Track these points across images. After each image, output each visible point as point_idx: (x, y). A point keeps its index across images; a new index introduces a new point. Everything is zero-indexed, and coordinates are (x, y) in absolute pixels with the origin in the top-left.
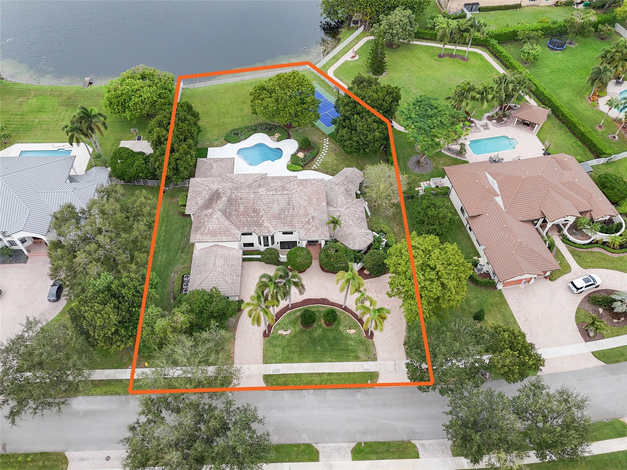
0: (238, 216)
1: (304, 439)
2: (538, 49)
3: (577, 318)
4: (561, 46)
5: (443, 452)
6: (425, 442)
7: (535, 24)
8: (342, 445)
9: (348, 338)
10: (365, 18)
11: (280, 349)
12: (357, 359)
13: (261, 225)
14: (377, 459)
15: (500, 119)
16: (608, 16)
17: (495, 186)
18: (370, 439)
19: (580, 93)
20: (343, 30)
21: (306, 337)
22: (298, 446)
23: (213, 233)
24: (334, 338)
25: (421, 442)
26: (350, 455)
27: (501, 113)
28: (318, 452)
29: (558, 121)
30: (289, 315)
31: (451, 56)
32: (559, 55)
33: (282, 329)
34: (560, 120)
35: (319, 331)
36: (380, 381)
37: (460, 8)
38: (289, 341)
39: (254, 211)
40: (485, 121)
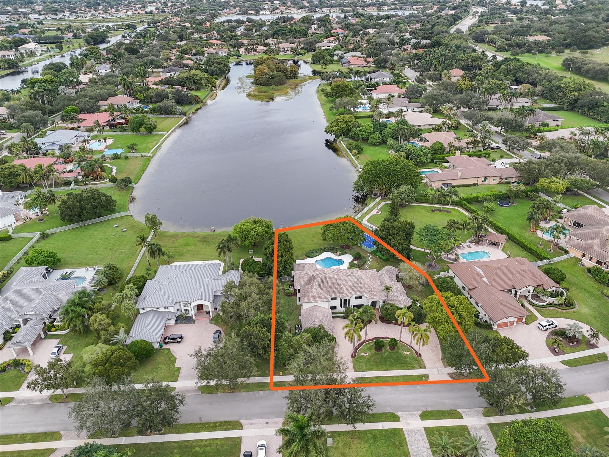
0: (328, 288)
1: (389, 410)
2: (492, 205)
3: (547, 344)
4: (507, 205)
5: (477, 415)
6: (465, 410)
7: (488, 193)
8: (413, 413)
9: (406, 357)
10: (382, 191)
11: (364, 364)
12: (413, 368)
13: (342, 293)
14: (437, 419)
15: (478, 242)
16: (533, 188)
17: (481, 272)
18: (429, 409)
19: (524, 228)
20: (368, 199)
21: (379, 356)
22: (386, 414)
23: (314, 297)
24: (397, 357)
25: (463, 410)
26: (419, 418)
27: (477, 239)
28: (399, 417)
29: (513, 243)
30: (366, 345)
31: (440, 210)
32: (507, 209)
33: (363, 352)
34: (515, 242)
35: (387, 353)
36: (430, 379)
37: (440, 186)
38: (369, 359)
39: (337, 285)
40: (468, 244)
